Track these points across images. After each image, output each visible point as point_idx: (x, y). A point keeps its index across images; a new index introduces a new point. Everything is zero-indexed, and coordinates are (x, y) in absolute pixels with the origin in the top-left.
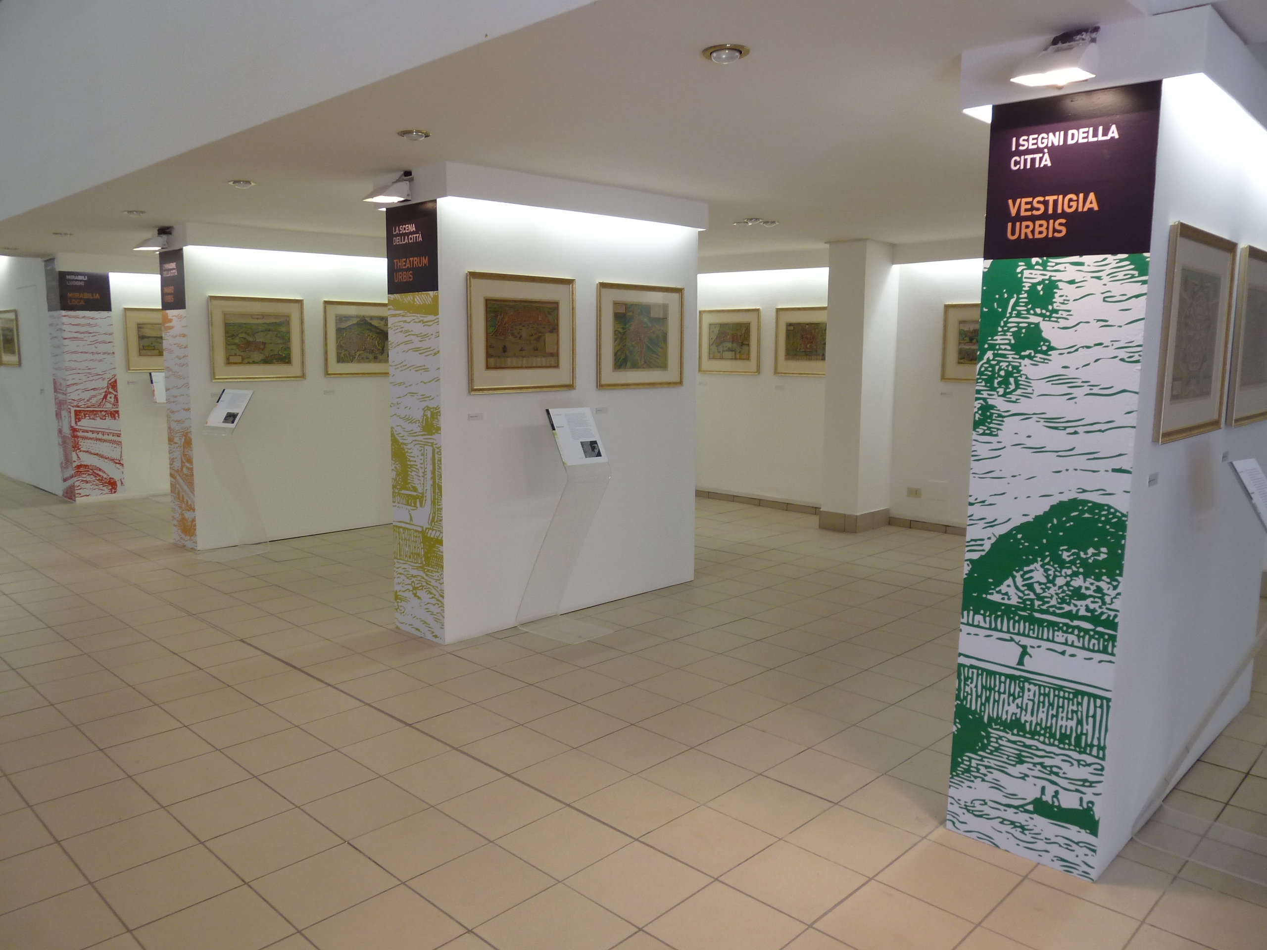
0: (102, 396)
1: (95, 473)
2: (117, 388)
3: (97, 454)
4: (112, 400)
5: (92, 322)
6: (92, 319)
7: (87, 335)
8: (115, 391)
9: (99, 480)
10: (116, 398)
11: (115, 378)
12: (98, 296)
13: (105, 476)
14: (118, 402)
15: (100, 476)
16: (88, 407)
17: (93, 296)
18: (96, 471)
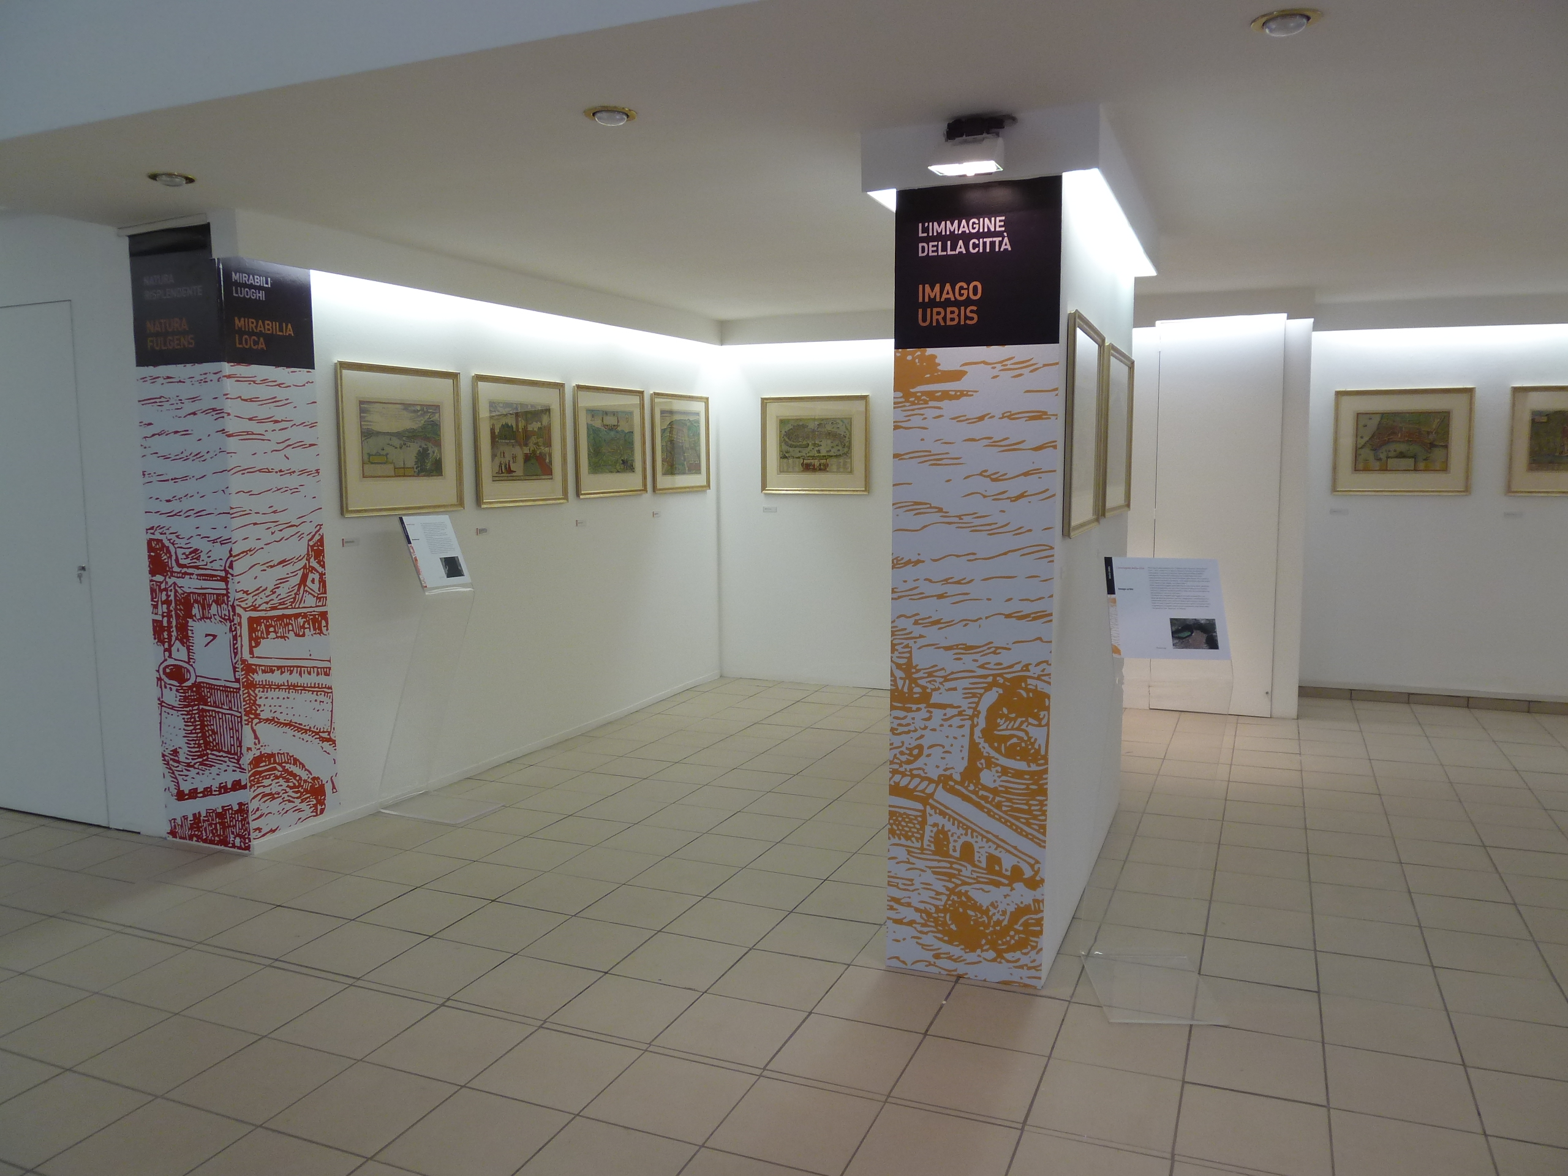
0: (297, 580)
1: (286, 771)
2: (323, 556)
3: (289, 724)
4: (315, 587)
5: (280, 393)
6: (279, 385)
7: (271, 426)
8: (319, 563)
9: (295, 787)
10: (323, 582)
11: (321, 532)
12: (289, 331)
13: (304, 775)
14: (325, 593)
15: (294, 775)
16: (273, 608)
17: (281, 330)
18: (287, 766)
